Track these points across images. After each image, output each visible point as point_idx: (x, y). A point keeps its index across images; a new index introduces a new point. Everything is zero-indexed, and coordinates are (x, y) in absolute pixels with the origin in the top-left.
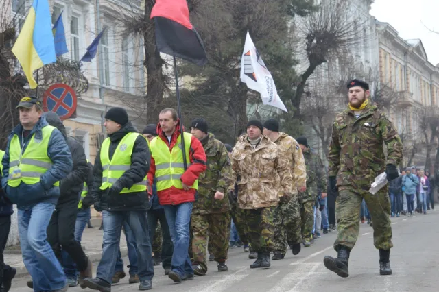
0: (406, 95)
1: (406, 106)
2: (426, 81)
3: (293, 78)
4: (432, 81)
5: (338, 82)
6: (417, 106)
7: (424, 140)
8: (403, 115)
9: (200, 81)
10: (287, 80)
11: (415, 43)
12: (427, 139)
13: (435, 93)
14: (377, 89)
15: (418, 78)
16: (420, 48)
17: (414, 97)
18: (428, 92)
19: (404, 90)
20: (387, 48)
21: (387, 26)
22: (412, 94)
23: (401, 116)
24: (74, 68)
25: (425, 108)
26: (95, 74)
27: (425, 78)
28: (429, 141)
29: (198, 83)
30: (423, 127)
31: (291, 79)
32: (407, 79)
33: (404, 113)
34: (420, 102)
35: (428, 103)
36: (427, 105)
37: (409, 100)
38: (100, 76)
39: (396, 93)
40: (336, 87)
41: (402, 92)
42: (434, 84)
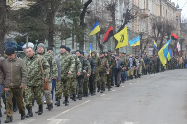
0: (146, 11)
1: (146, 16)
2: (158, 3)
3: (80, 5)
4: (161, 4)
5: (108, 5)
6: (152, 17)
7: (154, 35)
8: (144, 21)
9: (32, 4)
10: (76, 6)
12: (155, 34)
13: (162, 10)
14: (128, 9)
15: (154, 2)
17: (151, 12)
18: (159, 9)
19: (145, 8)
22: (150, 10)
23: (143, 22)
25: (156, 18)
28: (156, 36)
29: (31, 5)
30: (154, 28)
31: (78, 6)
32: (147, 2)
33: (145, 20)
34: (154, 15)
36: (158, 16)
37: (148, 14)
39: (141, 10)
40: (107, 7)
42: (162, 5)
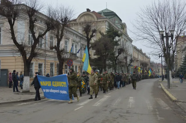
0: (138, 59)
1: (138, 61)
6: (140, 61)
11: (140, 49)
13: (144, 58)
14: (132, 58)
15: (141, 55)
16: (141, 50)
17: (140, 59)
18: (142, 58)
20: (135, 50)
21: (135, 46)
24: (75, 54)
26: (79, 55)
27: (142, 55)
30: (141, 65)
32: (138, 56)
35: (142, 60)
38: (80, 55)
41: (137, 58)
